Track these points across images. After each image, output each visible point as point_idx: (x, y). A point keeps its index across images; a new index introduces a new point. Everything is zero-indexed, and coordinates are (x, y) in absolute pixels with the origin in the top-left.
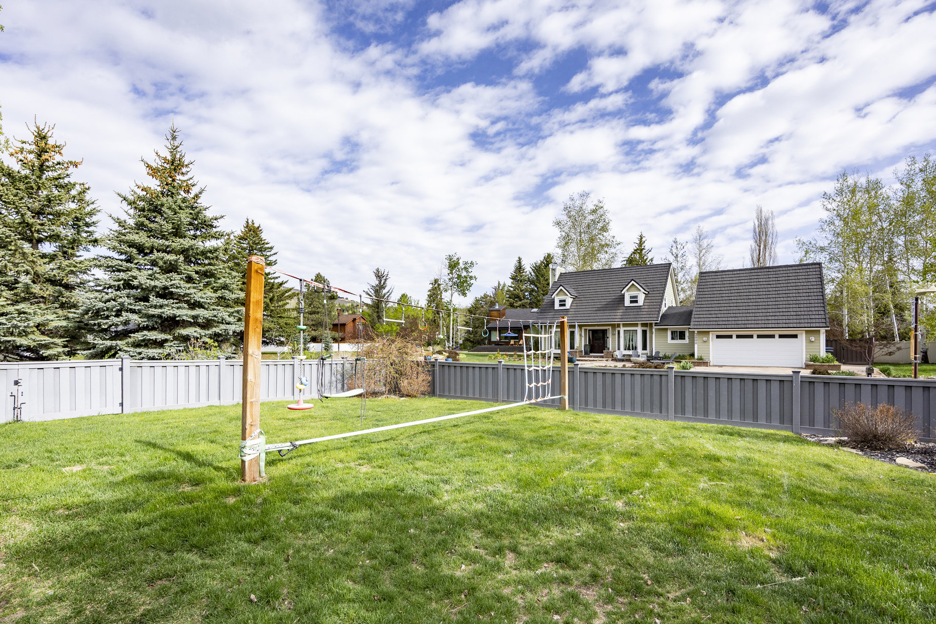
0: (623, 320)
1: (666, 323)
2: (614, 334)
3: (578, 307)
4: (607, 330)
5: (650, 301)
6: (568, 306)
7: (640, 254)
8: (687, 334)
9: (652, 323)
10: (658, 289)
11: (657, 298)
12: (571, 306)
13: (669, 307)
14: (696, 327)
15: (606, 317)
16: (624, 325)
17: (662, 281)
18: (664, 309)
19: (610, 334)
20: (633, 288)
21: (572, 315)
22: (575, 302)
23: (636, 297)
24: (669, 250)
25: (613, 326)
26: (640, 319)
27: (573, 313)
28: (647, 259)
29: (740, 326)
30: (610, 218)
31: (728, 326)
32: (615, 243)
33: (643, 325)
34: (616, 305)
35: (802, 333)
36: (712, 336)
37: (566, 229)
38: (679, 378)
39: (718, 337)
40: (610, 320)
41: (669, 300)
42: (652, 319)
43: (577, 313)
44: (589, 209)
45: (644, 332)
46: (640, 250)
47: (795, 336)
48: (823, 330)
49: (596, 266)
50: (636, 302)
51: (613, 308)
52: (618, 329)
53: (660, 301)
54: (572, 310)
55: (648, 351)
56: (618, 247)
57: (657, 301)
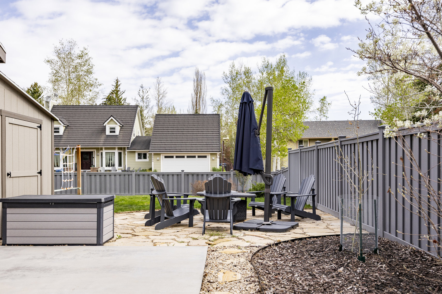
0: (105, 145)
1: (134, 148)
2: (98, 155)
3: (70, 134)
4: (92, 152)
5: (124, 132)
6: (61, 132)
7: (117, 94)
8: (148, 155)
9: (125, 148)
10: (129, 124)
11: (129, 130)
12: (64, 133)
13: (137, 137)
14: (152, 151)
15: (92, 142)
16: (106, 149)
17: (131, 118)
18: (133, 138)
19: (95, 155)
20: (112, 122)
21: (65, 140)
22: (67, 130)
23: (114, 128)
24: (138, 93)
25: (98, 149)
26: (117, 145)
27: (66, 138)
28: (121, 99)
29: (177, 151)
30: (93, 63)
31: (171, 151)
32: (97, 83)
33: (119, 149)
34: (100, 134)
35: (209, 155)
36: (162, 157)
37: (57, 68)
38: (137, 176)
39: (166, 157)
40: (95, 145)
41: (137, 131)
42: (125, 145)
43: (69, 138)
44: (76, 54)
45: (120, 154)
46: (116, 91)
47: (205, 157)
48: (218, 153)
49: (83, 102)
50: (114, 132)
51: (98, 136)
52: (101, 151)
53: (130, 132)
54: (65, 136)
55: (122, 167)
56: (100, 88)
57: (128, 132)
